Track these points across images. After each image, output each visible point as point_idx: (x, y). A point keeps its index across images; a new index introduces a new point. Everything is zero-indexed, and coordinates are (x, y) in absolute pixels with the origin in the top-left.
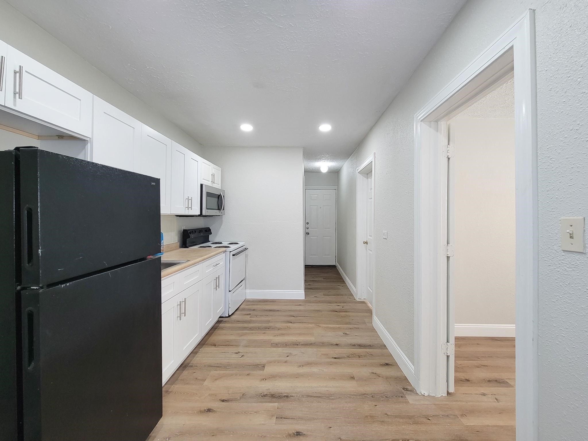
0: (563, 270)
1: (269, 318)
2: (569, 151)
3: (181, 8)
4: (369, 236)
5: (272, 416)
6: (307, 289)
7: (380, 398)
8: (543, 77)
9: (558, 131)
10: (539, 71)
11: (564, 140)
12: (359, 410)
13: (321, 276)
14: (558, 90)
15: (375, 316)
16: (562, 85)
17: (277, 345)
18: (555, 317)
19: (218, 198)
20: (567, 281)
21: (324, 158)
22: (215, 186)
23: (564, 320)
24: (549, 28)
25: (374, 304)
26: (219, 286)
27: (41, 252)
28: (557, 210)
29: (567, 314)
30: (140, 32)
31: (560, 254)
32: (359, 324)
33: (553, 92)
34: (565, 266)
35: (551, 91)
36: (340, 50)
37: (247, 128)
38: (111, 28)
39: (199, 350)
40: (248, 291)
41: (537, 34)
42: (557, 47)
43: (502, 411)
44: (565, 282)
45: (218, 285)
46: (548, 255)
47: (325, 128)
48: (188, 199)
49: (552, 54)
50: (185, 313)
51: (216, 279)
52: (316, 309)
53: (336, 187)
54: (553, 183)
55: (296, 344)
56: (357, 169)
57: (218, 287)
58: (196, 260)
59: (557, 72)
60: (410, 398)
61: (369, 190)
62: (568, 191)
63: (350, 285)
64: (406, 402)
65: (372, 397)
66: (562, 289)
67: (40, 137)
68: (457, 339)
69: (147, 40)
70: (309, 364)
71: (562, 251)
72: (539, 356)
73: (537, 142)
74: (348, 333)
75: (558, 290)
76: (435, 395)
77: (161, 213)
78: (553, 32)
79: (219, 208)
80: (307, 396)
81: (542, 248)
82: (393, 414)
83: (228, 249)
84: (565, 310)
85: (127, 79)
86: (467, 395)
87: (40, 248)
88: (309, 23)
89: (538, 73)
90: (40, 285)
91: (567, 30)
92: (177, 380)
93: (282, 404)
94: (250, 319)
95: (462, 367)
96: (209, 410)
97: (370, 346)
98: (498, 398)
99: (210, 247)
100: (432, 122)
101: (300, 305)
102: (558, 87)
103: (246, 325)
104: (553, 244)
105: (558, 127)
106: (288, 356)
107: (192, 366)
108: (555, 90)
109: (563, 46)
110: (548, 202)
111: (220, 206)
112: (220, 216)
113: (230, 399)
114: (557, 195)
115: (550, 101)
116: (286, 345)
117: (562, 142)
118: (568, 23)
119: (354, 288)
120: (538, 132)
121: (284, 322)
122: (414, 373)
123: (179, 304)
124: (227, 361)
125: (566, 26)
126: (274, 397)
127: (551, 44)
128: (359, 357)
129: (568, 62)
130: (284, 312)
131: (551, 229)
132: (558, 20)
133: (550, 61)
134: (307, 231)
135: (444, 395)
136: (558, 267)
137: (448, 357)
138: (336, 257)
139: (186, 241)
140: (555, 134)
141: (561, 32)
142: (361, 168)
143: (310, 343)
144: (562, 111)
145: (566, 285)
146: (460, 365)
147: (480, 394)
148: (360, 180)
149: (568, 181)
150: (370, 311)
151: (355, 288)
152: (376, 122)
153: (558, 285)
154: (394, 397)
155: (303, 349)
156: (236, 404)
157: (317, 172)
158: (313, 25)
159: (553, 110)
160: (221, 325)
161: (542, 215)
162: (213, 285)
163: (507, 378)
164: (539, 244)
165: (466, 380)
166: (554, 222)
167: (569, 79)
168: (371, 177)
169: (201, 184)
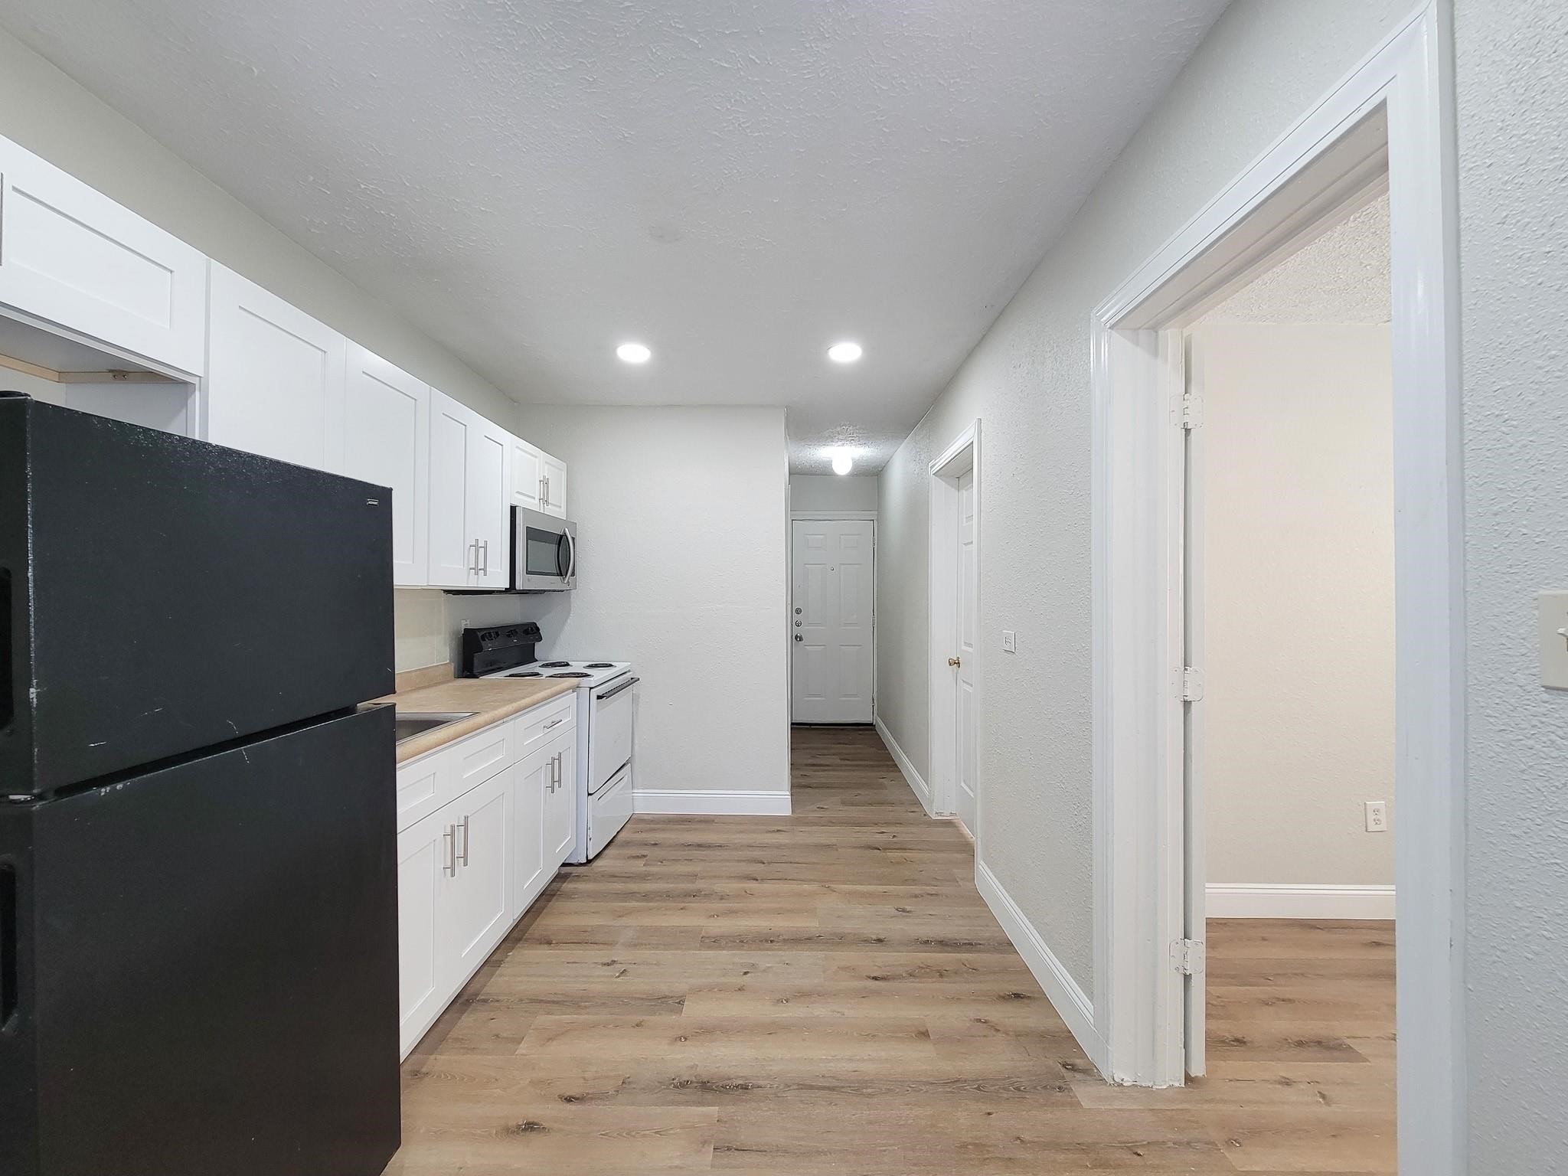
0: (1545, 743)
1: (697, 868)
2: (1563, 397)
3: (447, 15)
4: (963, 643)
5: (704, 1143)
6: (799, 786)
7: (1001, 1093)
8: (1479, 186)
9: (1527, 340)
10: (1465, 169)
11: (1549, 365)
12: (942, 1125)
13: (833, 751)
14: (1527, 220)
15: (982, 863)
16: (1540, 205)
17: (716, 942)
18: (1520, 881)
19: (559, 545)
20: (1558, 776)
21: (841, 437)
22: (550, 510)
23: (1548, 891)
24: (1499, 41)
25: (978, 831)
26: (560, 781)
27: (38, 695)
28: (1525, 570)
29: (1558, 874)
30: (336, 85)
31: (1537, 697)
32: (939, 883)
33: (1511, 227)
34: (1553, 733)
35: (1504, 223)
36: (887, 131)
37: (634, 353)
38: (256, 74)
39: (507, 956)
40: (639, 793)
41: (1459, 62)
42: (1523, 97)
43: (1338, 1131)
44: (1552, 779)
45: (556, 779)
46: (1497, 701)
47: (846, 353)
48: (476, 546)
49: (1508, 117)
50: (465, 857)
51: (553, 764)
52: (822, 842)
53: (873, 514)
54: (1512, 492)
55: (767, 940)
56: (930, 464)
57: (556, 784)
58: (496, 712)
59: (1524, 169)
60: (1084, 1093)
61: (965, 520)
62: (1561, 514)
63: (914, 778)
64: (1071, 1105)
65: (978, 1088)
66: (1543, 798)
67: (63, 376)
68: (1212, 924)
69: (357, 108)
70: (803, 995)
71: (1543, 689)
72: (1470, 993)
73: (1461, 377)
74: (908, 908)
75: (1529, 801)
76: (1152, 1083)
77: (394, 583)
78: (1513, 52)
79: (560, 571)
80: (801, 1087)
81: (1476, 679)
82: (1036, 1139)
83: (585, 682)
84: (1553, 861)
85: (308, 220)
86: (1238, 1084)
87: (34, 684)
88: (802, 54)
89: (1462, 175)
90: (35, 791)
91: (1557, 45)
92: (443, 1039)
93: (731, 1109)
94: (644, 869)
95: (1222, 1004)
96: (530, 1127)
97: (970, 946)
98: (1326, 1093)
99: (537, 674)
100: (1140, 331)
101: (778, 831)
102: (1528, 210)
103: (633, 887)
104: (1513, 669)
105: (1528, 329)
106: (746, 973)
107: (485, 1001)
108: (1518, 221)
109: (1544, 92)
110: (1495, 546)
111: (563, 566)
112: (563, 591)
113: (588, 1094)
114: (1525, 526)
115: (1501, 253)
116: (740, 941)
117: (1540, 371)
118: (1559, 23)
119: (922, 783)
120: (1464, 343)
121: (735, 877)
122: (1092, 1022)
123: (449, 831)
124: (583, 987)
125: (1554, 32)
126: (708, 1088)
127: (1506, 88)
128: (941, 976)
129: (1559, 136)
130: (736, 849)
131: (1506, 626)
132: (1528, 15)
133: (1500, 138)
134: (797, 631)
135: (1177, 1084)
136: (1529, 735)
137: (1187, 978)
138: (873, 699)
139: (473, 660)
140: (1517, 347)
141: (1537, 50)
142: (941, 462)
143: (807, 936)
144: (1540, 280)
145: (1554, 789)
146: (1218, 997)
147: (1275, 1081)
148: (940, 494)
149: (1559, 485)
150: (968, 849)
151: (926, 786)
152: (984, 336)
153: (1527, 788)
154: (1038, 1088)
155: (788, 954)
156: (604, 1107)
157: (823, 473)
158: (815, 59)
159: (1512, 280)
160: (567, 886)
161: (1478, 584)
162: (544, 779)
163: (1348, 1035)
164: (1468, 668)
165: (1237, 1040)
166: (1515, 603)
167: (1564, 187)
168: (970, 485)
169: (511, 507)
